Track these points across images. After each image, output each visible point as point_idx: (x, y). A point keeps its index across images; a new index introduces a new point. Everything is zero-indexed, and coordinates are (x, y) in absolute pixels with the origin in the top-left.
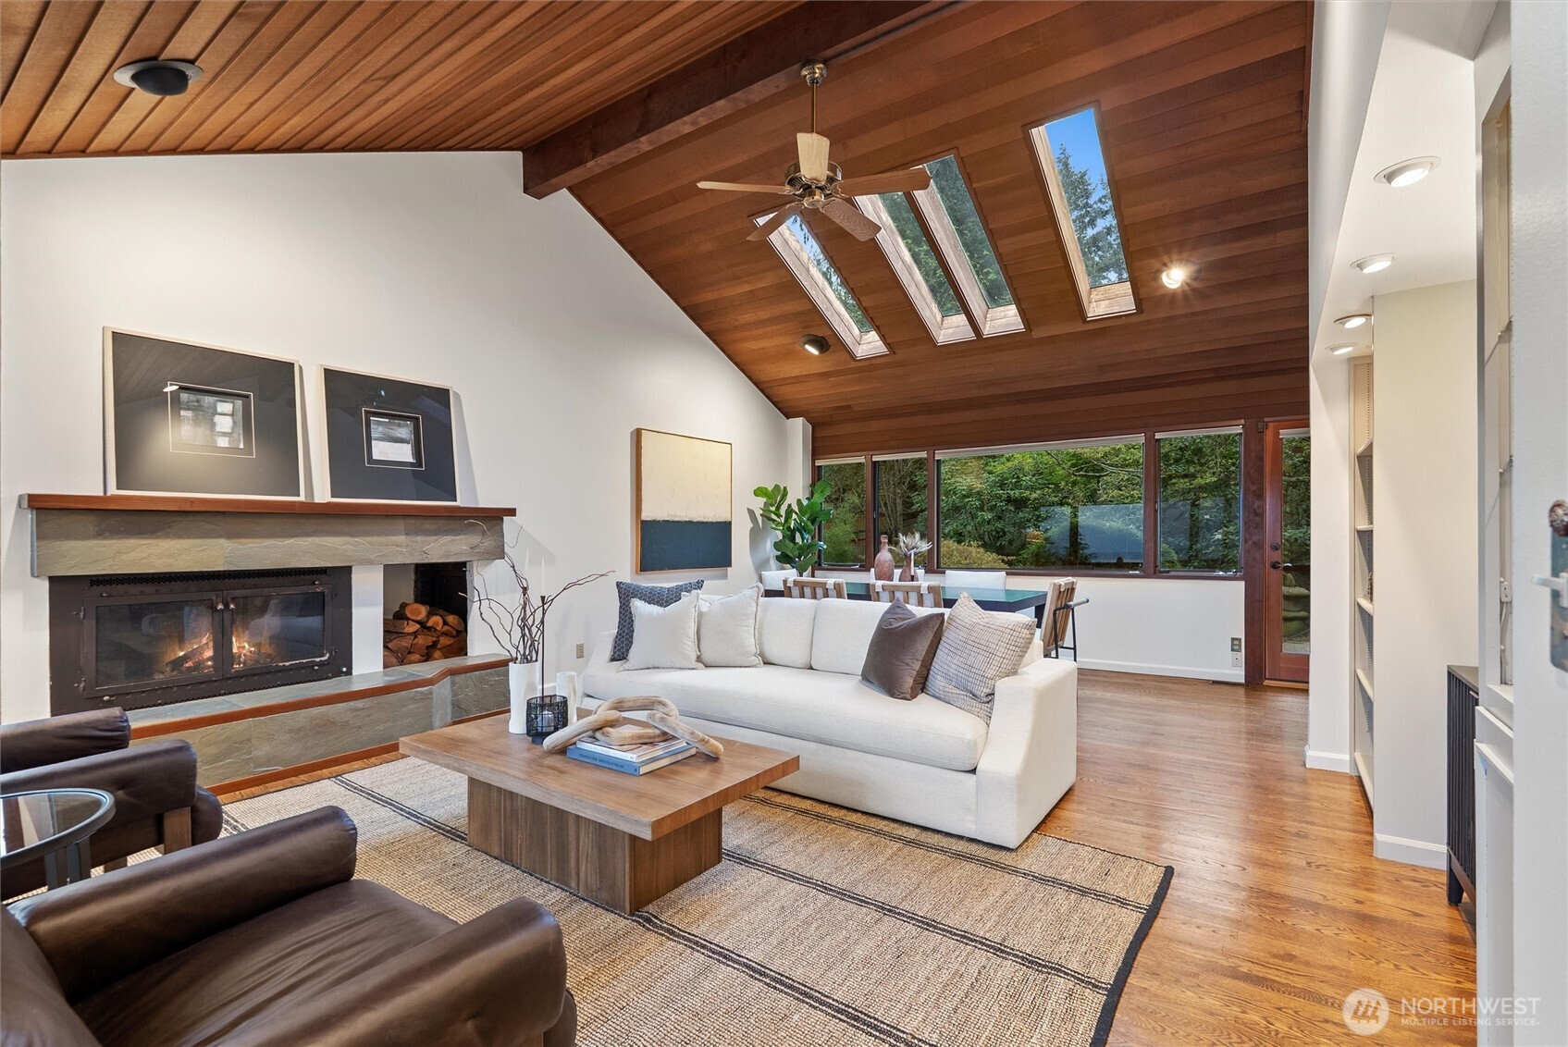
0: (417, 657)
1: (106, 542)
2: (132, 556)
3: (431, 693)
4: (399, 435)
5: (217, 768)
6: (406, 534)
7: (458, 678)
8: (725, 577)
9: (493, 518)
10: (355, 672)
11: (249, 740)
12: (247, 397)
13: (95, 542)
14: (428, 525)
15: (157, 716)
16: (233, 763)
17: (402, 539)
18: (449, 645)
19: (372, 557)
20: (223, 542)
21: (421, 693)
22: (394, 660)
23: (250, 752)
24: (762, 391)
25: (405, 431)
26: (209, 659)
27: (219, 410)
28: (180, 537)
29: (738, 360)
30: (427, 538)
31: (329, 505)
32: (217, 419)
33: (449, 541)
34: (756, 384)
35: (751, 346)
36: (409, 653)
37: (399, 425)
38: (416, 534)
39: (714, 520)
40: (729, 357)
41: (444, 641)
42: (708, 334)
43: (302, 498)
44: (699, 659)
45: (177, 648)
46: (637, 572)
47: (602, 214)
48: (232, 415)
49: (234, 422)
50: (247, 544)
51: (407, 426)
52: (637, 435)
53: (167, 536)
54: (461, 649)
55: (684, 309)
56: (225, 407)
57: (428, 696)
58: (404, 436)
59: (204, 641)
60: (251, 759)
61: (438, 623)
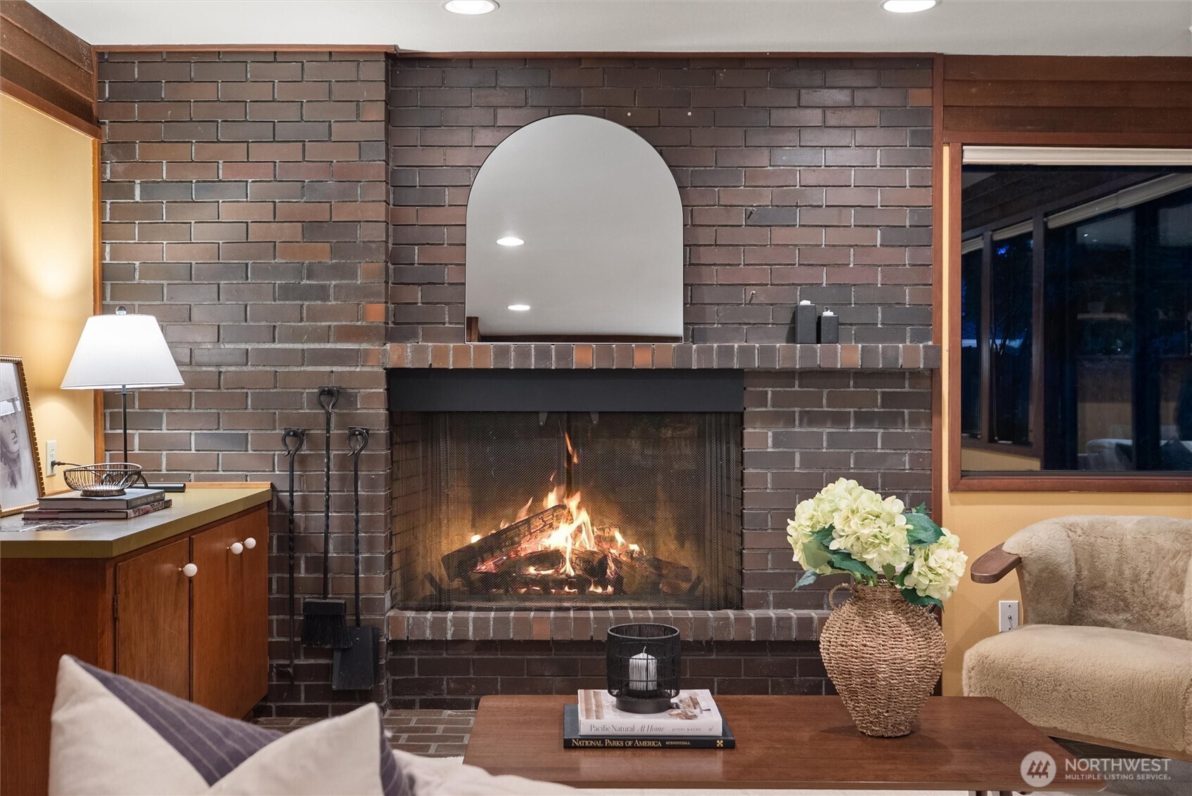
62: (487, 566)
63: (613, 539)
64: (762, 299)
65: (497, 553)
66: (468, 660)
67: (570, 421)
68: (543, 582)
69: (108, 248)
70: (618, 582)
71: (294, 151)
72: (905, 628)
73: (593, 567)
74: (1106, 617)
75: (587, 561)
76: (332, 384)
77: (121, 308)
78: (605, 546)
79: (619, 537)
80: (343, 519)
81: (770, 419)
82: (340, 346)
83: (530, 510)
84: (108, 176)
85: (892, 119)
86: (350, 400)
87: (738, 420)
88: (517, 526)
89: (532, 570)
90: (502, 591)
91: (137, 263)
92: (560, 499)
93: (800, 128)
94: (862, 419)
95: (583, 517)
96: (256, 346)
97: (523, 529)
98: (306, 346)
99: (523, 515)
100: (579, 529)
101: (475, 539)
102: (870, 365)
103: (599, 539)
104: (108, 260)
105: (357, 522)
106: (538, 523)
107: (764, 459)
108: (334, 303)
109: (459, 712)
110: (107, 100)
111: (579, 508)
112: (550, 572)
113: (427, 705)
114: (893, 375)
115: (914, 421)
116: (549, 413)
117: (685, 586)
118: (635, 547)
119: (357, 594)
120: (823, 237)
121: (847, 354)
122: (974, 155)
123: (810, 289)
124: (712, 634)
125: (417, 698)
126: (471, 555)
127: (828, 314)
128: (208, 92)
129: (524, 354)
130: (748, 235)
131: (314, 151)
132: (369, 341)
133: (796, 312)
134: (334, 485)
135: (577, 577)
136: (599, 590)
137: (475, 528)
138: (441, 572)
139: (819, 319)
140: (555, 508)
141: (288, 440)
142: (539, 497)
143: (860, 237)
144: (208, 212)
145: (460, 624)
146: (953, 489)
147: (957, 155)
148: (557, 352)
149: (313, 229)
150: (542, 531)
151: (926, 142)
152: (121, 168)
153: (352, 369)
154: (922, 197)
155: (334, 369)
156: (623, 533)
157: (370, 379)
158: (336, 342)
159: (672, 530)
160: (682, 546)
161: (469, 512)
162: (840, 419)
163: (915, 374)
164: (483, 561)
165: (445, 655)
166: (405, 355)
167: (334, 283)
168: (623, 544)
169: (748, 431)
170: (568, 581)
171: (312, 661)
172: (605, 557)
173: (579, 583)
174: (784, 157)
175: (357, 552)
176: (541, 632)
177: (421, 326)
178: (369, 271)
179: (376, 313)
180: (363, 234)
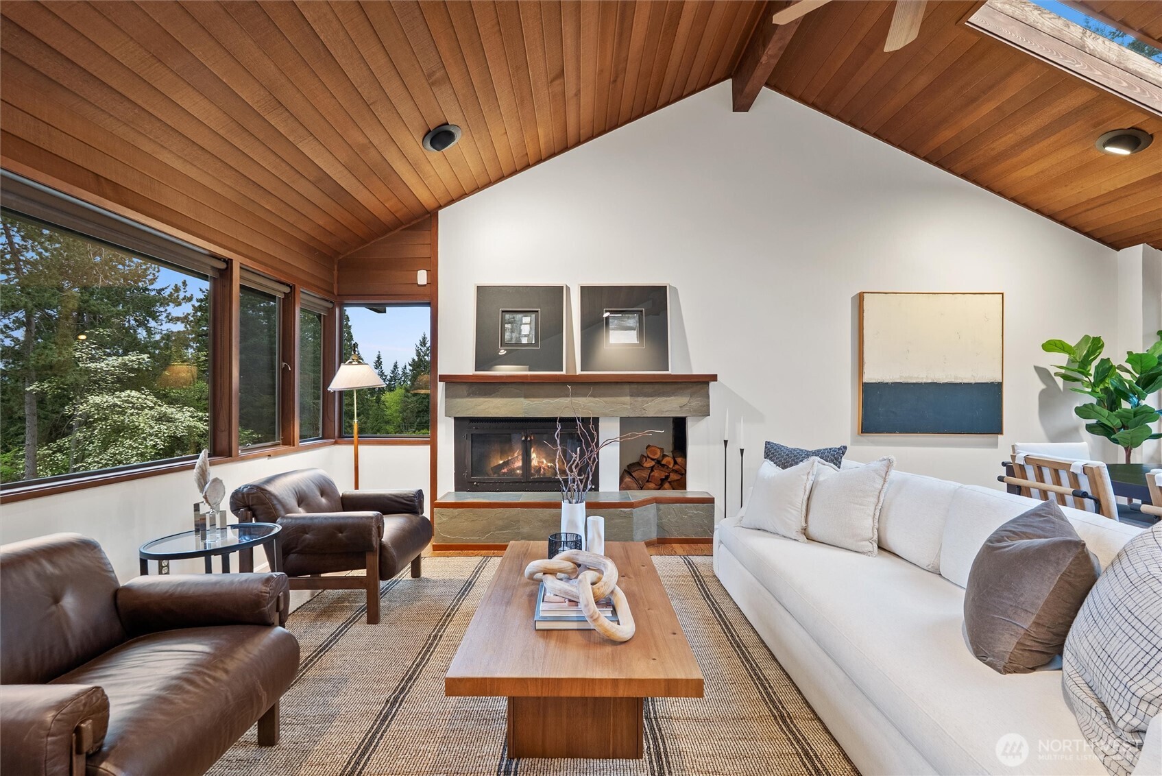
0: (652, 485)
1: (470, 399)
2: (482, 407)
3: (632, 514)
4: (628, 325)
5: (503, 534)
6: (631, 396)
7: (662, 506)
8: (995, 445)
9: (701, 383)
10: (601, 489)
11: (519, 521)
12: (537, 311)
13: (467, 399)
14: (648, 389)
15: (484, 498)
16: (509, 532)
17: (627, 399)
18: (677, 480)
19: (607, 411)
20: (522, 400)
21: (625, 512)
22: (635, 486)
23: (519, 529)
24: (1063, 223)
25: (632, 321)
26: (518, 468)
27: (524, 322)
28: (502, 397)
29: (1014, 194)
30: (646, 399)
31: (580, 376)
32: (523, 327)
33: (663, 401)
34: (1051, 217)
35: (1026, 173)
36: (648, 481)
37: (629, 318)
38: (638, 395)
39: (973, 381)
40: (1000, 194)
41: (673, 476)
42: (964, 176)
43: (564, 372)
44: (805, 532)
45: (499, 457)
46: (858, 434)
47: (811, 100)
48: (530, 324)
49: (531, 328)
50: (534, 401)
51: (634, 317)
52: (860, 298)
53: (496, 397)
54: (682, 484)
55: (926, 159)
56: (526, 319)
57: (630, 516)
58: (631, 325)
59: (516, 455)
60: (519, 533)
61: (670, 463)
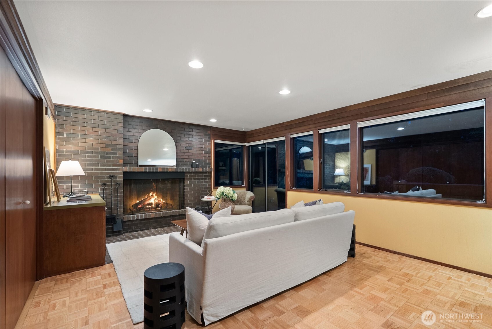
62: (140, 206)
63: (161, 200)
64: (187, 161)
65: (142, 204)
66: (138, 223)
67: (156, 181)
68: (149, 208)
69: (57, 146)
70: (161, 207)
71: (103, 130)
72: (232, 204)
73: (157, 205)
74: (236, 204)
75: (156, 204)
76: (112, 174)
77: (70, 159)
78: (159, 201)
79: (162, 200)
80: (114, 200)
81: (188, 179)
82: (113, 167)
83: (147, 196)
84: (57, 131)
85: (206, 135)
86: (116, 177)
87: (184, 179)
88: (145, 199)
89: (147, 206)
90: (142, 210)
91: (65, 150)
92: (152, 194)
93: (193, 135)
94: (202, 179)
95: (156, 197)
96: (95, 167)
97: (146, 199)
98: (106, 167)
99: (146, 197)
100: (155, 199)
101: (138, 202)
102: (203, 171)
103: (158, 200)
104: (57, 149)
105: (118, 200)
106: (148, 198)
107: (188, 185)
108: (112, 159)
109: (137, 232)
110: (57, 115)
111: (155, 195)
112: (150, 206)
113: (130, 232)
114: (206, 172)
115: (208, 179)
116: (153, 179)
117: (171, 207)
118: (164, 201)
119: (118, 213)
120: (196, 152)
121: (200, 169)
122: (216, 141)
123: (194, 160)
124: (181, 213)
125: (128, 231)
126: (137, 204)
127: (197, 163)
128: (83, 116)
129: (150, 169)
130: (185, 151)
131: (107, 130)
132: (120, 166)
133: (192, 163)
134: (113, 193)
135: (155, 207)
136: (158, 209)
137: (138, 200)
138: (132, 208)
139: (196, 164)
140: (151, 196)
141: (103, 185)
142: (149, 194)
143: (201, 152)
144: (83, 140)
145: (138, 217)
146: (213, 189)
147: (214, 141)
148: (155, 169)
149: (108, 145)
150: (149, 200)
151: (209, 138)
152: (60, 130)
153: (116, 172)
154: (209, 147)
155: (112, 172)
156: (162, 199)
157: (120, 174)
158: (113, 166)
159: (170, 198)
160: (171, 200)
161: (137, 197)
162: (198, 179)
163: (208, 172)
164: (139, 205)
165: (134, 223)
166: (127, 169)
167: (112, 155)
168: (162, 201)
169: (185, 181)
170: (153, 208)
171: (108, 227)
172: (159, 203)
173: (155, 208)
174: (190, 139)
175: (118, 205)
176: (153, 216)
177: (128, 164)
178: (120, 154)
179: (121, 161)
180: (118, 147)
